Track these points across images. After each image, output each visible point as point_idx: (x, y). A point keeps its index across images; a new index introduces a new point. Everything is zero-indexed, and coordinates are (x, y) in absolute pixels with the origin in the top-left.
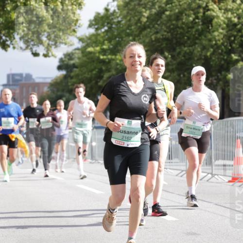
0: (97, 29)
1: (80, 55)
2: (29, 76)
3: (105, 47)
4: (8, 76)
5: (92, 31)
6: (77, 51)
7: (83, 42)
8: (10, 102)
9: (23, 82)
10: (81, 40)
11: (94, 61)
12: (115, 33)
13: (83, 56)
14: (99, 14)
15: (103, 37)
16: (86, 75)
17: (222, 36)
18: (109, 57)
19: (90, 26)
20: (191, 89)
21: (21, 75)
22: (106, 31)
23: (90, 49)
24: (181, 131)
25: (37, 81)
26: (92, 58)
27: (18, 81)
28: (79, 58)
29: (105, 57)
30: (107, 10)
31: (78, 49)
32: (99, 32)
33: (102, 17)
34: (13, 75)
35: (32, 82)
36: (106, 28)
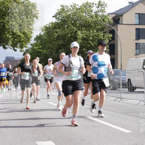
0: (37, 41)
1: (31, 50)
2: (13, 58)
3: (40, 47)
4: (6, 58)
5: (35, 42)
6: (30, 49)
7: (32, 46)
8: (4, 68)
9: (11, 60)
10: (31, 45)
11: (36, 52)
12: (43, 42)
13: (32, 50)
14: (37, 36)
15: (39, 44)
16: (33, 57)
17: (80, 42)
18: (42, 50)
19: (35, 40)
20: (48, 65)
21: (10, 57)
22: (40, 42)
23: (35, 48)
24: (45, 77)
25: (16, 59)
26: (35, 51)
27: (9, 59)
28: (30, 51)
29: (40, 50)
30: (40, 35)
31: (30, 48)
32: (38, 42)
33: (38, 37)
34: (8, 57)
35: (14, 59)
36: (40, 41)
